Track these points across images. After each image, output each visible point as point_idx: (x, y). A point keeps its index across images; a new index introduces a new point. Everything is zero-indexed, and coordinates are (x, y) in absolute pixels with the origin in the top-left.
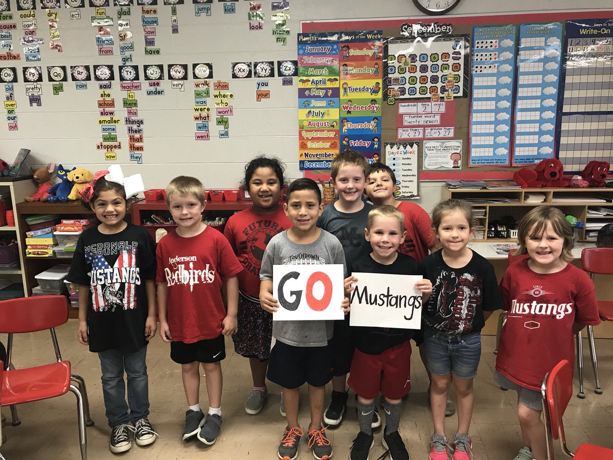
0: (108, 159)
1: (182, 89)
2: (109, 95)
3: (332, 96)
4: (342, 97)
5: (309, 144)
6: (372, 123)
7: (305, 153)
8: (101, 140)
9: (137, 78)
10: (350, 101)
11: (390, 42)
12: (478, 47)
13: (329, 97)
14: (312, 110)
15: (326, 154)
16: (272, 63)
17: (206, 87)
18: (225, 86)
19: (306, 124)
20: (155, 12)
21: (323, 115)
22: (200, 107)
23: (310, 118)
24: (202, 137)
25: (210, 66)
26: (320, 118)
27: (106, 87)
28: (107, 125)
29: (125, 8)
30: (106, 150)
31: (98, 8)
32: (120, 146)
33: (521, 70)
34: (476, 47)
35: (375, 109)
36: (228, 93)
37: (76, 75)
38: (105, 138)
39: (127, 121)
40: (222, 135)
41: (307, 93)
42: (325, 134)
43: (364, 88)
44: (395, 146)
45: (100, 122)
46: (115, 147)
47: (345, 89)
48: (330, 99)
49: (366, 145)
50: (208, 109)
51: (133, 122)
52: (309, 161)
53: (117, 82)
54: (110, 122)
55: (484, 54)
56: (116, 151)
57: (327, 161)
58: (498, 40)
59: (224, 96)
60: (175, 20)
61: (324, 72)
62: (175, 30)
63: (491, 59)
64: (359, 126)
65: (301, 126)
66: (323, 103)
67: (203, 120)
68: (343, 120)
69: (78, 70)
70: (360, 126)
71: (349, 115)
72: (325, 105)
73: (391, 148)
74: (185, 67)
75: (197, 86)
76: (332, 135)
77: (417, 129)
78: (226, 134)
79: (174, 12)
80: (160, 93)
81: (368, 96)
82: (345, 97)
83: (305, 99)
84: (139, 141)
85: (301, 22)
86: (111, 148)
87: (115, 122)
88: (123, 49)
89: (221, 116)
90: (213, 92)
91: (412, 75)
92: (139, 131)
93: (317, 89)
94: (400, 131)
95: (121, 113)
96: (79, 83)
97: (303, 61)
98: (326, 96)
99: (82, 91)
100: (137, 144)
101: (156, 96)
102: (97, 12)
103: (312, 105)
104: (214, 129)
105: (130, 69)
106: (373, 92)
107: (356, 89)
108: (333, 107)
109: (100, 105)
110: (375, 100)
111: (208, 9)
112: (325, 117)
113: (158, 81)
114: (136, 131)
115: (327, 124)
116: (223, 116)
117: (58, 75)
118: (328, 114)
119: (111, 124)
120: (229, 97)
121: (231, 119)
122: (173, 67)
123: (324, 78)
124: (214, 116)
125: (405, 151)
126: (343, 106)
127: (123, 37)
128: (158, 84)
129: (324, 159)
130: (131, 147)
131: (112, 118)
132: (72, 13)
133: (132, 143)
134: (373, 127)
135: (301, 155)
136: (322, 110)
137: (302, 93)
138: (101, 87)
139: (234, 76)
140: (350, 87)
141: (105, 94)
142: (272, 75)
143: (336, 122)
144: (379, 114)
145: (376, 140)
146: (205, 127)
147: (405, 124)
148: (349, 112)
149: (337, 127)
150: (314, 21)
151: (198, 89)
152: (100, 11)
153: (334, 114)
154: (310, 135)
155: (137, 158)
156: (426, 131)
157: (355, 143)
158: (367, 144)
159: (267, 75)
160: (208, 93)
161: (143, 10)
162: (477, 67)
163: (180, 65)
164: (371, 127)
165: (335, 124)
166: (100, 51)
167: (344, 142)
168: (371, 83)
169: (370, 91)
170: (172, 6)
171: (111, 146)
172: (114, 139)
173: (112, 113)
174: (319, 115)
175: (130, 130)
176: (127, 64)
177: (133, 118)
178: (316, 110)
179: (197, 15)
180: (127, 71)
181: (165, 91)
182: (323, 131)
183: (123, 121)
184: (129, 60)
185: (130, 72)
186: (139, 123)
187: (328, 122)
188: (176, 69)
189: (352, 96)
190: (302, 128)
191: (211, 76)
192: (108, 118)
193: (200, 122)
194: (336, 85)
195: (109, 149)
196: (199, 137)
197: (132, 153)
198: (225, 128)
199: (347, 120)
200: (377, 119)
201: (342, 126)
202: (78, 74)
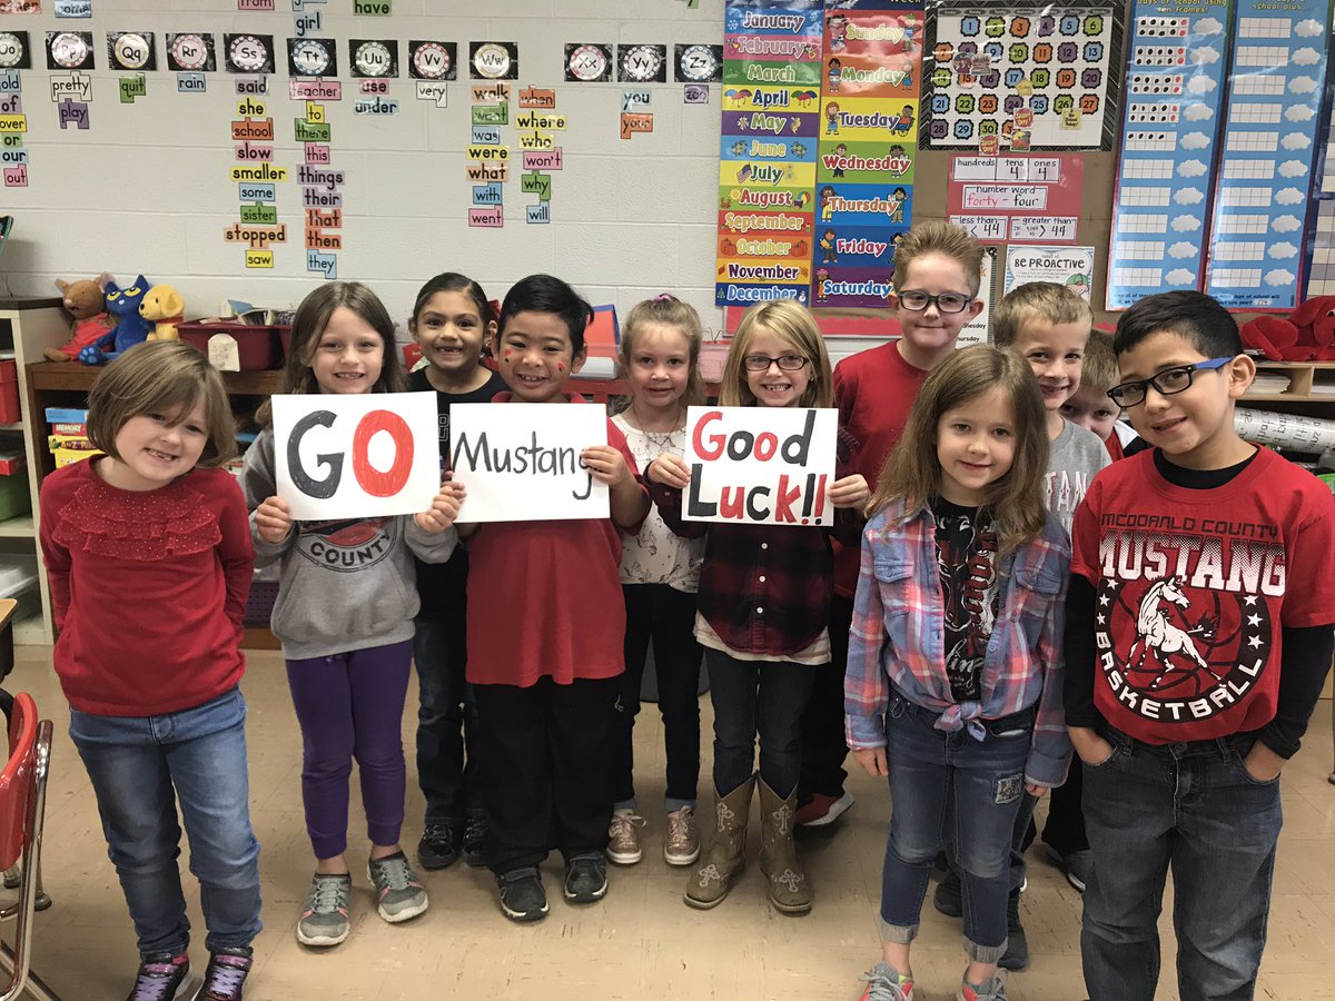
0: (253, 264)
1: (442, 102)
2: (260, 110)
3: (802, 132)
4: (823, 136)
5: (742, 245)
6: (892, 199)
7: (731, 266)
8: (238, 218)
9: (331, 70)
10: (842, 146)
11: (943, 13)
12: (1142, 32)
13: (792, 135)
14: (753, 164)
15: (779, 270)
16: (662, 50)
17: (502, 99)
18: (548, 100)
19: (736, 196)
21: (777, 177)
22: (483, 148)
23: (748, 182)
24: (485, 218)
25: (512, 50)
26: (771, 184)
27: (253, 88)
28: (252, 183)
30: (248, 243)
32: (283, 234)
33: (1236, 90)
34: (1139, 31)
35: (900, 168)
36: (551, 116)
37: (178, 55)
38: (246, 214)
39: (302, 174)
40: (534, 216)
41: (742, 122)
42: (779, 223)
43: (876, 117)
45: (237, 174)
46: (272, 236)
47: (832, 118)
48: (795, 139)
49: (875, 251)
50: (504, 154)
51: (318, 178)
52: (739, 285)
53: (280, 80)
54: (260, 175)
55: (1156, 49)
56: (274, 246)
57: (781, 287)
58: (1188, 19)
59: (544, 124)
61: (784, 76)
63: (1170, 61)
64: (860, 206)
65: (725, 201)
66: (780, 149)
67: (490, 179)
68: (823, 192)
69: (184, 44)
70: (862, 207)
71: (838, 180)
72: (783, 154)
74: (451, 49)
75: (478, 96)
76: (796, 224)
77: (992, 217)
78: (541, 216)
80: (386, 109)
81: (884, 135)
82: (832, 137)
83: (738, 138)
84: (330, 224)
86: (262, 239)
87: (274, 175)
89: (534, 170)
90: (516, 112)
91: (988, 91)
92: (334, 200)
93: (767, 114)
95: (287, 153)
96: (184, 76)
97: (736, 46)
98: (786, 132)
99: (192, 96)
100: (326, 232)
101: (376, 116)
103: (752, 153)
104: (516, 200)
105: (315, 48)
106: (897, 128)
107: (859, 119)
108: (801, 158)
109: (239, 132)
110: (900, 147)
112: (783, 182)
113: (383, 80)
114: (324, 201)
115: (785, 198)
116: (538, 170)
117: (135, 54)
118: (790, 176)
119: (262, 181)
120: (554, 125)
121: (557, 179)
122: (421, 49)
123: (784, 89)
124: (516, 170)
126: (826, 158)
128: (383, 88)
129: (776, 280)
130: (310, 238)
131: (266, 167)
133: (314, 228)
134: (892, 209)
135: (721, 271)
136: (776, 166)
137: (731, 124)
138: (241, 88)
139: (570, 76)
140: (843, 115)
141: (249, 107)
142: (661, 76)
143: (807, 194)
144: (907, 180)
145: (898, 239)
146: (493, 195)
147: (967, 205)
148: (839, 172)
149: (809, 207)
151: (480, 103)
153: (804, 176)
154: (744, 224)
155: (324, 264)
156: (1015, 224)
157: (849, 246)
158: (877, 249)
159: (648, 77)
160: (504, 114)
162: (1137, 80)
163: (439, 43)
164: (888, 209)
165: (804, 198)
167: (824, 243)
168: (893, 107)
169: (889, 124)
171: (261, 233)
172: (269, 216)
173: (266, 154)
174: (769, 177)
175: (310, 197)
176: (309, 34)
177: (319, 168)
178: (763, 166)
180: (308, 53)
181: (400, 106)
182: (777, 214)
183: (292, 175)
184: (314, 25)
185: (316, 56)
186: (333, 181)
187: (788, 195)
188: (429, 52)
189: (847, 134)
190: (725, 205)
191: (513, 73)
192: (255, 165)
193: (482, 183)
194: (811, 106)
195: (257, 242)
196: (479, 220)
197: (313, 253)
198: (541, 200)
199: (834, 190)
200: (903, 191)
201: (821, 204)
202: (185, 53)
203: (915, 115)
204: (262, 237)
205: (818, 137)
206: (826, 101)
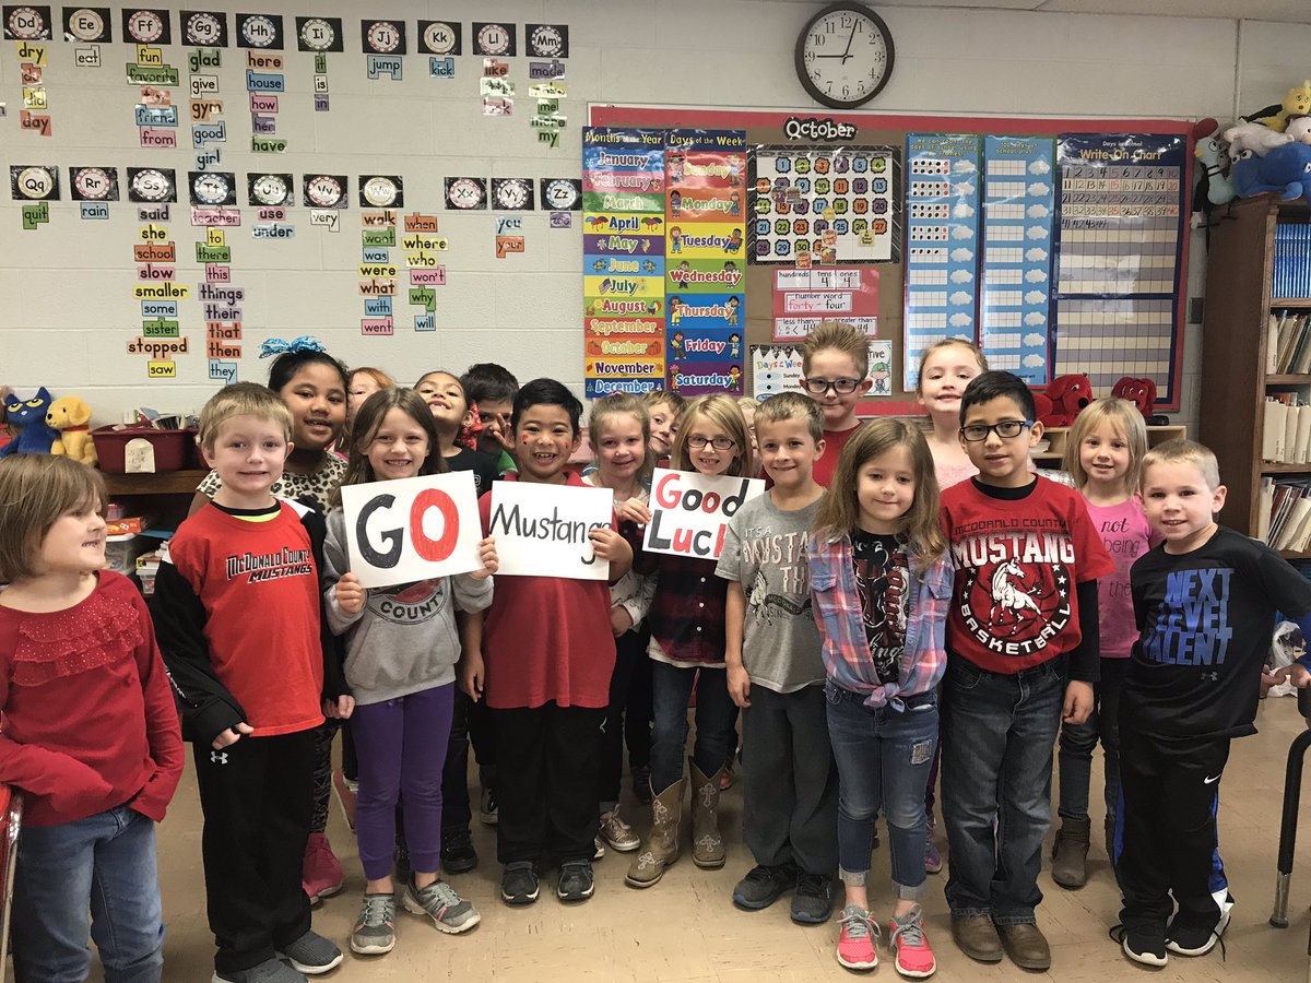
0: (156, 374)
1: (335, 228)
2: (162, 235)
3: (651, 252)
4: (669, 255)
5: (606, 346)
6: (728, 306)
7: (597, 364)
8: (140, 333)
9: (231, 200)
10: (685, 262)
11: (760, 154)
12: (916, 171)
13: (644, 254)
14: (611, 278)
15: (638, 366)
16: (530, 182)
17: (389, 224)
18: (431, 225)
19: (598, 305)
20: (277, 63)
21: (632, 289)
22: (373, 266)
23: (608, 293)
24: (376, 327)
25: (397, 182)
26: (628, 295)
27: (156, 216)
28: (156, 301)
29: (208, 51)
30: (150, 356)
31: (144, 46)
32: (185, 345)
33: (990, 216)
34: (913, 170)
35: (733, 280)
36: (432, 238)
37: (82, 186)
38: (148, 329)
39: (204, 292)
40: (421, 325)
41: (601, 244)
42: (637, 327)
43: (712, 238)
44: (771, 351)
45: (139, 293)
46: (174, 348)
47: (676, 240)
48: (647, 257)
49: (717, 349)
50: (392, 272)
51: (221, 295)
52: (605, 380)
53: (182, 208)
54: (161, 292)
55: (926, 184)
56: (176, 357)
57: (641, 380)
58: (948, 161)
59: (428, 245)
60: (322, 83)
61: (634, 205)
62: (322, 105)
63: (938, 193)
64: (703, 312)
65: (590, 310)
66: (634, 266)
67: (381, 293)
68: (671, 300)
69: (87, 176)
70: (704, 313)
72: (636, 269)
73: (764, 355)
74: (342, 181)
75: (367, 222)
76: (650, 328)
77: (809, 319)
78: (427, 324)
79: (321, 66)
80: (282, 233)
81: (719, 253)
82: (676, 256)
83: (598, 257)
84: (231, 336)
85: (590, 105)
87: (176, 293)
88: (199, 136)
89: (420, 285)
90: (403, 235)
91: (800, 216)
92: (234, 314)
93: (622, 237)
94: (780, 322)
95: (189, 273)
96: (87, 205)
97: (593, 180)
98: (638, 251)
99: (95, 223)
100: (226, 343)
101: (274, 239)
102: (142, 56)
103: (611, 269)
104: (404, 311)
105: (216, 180)
106: (729, 247)
107: (697, 240)
108: (652, 273)
109: (141, 254)
110: (732, 263)
111: (396, 67)
112: (638, 293)
113: (280, 208)
114: (225, 315)
115: (640, 306)
116: (424, 285)
117: (39, 185)
118: (643, 288)
119: (164, 298)
120: (437, 246)
121: (441, 292)
122: (314, 181)
123: (635, 215)
124: (404, 286)
125: (788, 361)
126: (672, 273)
127: (202, 111)
128: (280, 215)
129: (636, 375)
130: (212, 349)
131: (168, 285)
132: (79, 53)
133: (215, 340)
134: (729, 314)
135: (589, 368)
136: (631, 279)
137: (591, 245)
138: (144, 215)
139: (451, 205)
140: (684, 237)
141: (152, 232)
142: (529, 205)
143: (657, 302)
144: (740, 290)
145: (735, 339)
146: (384, 307)
147: (789, 309)
148: (683, 284)
149: (660, 314)
150: (616, 105)
151: (370, 228)
152: (149, 53)
153: (655, 288)
154: (607, 328)
155: (225, 372)
157: (696, 346)
158: (718, 347)
159: (518, 206)
160: (391, 237)
161: (250, 59)
162: (915, 207)
163: (330, 177)
164: (725, 314)
165: (656, 306)
166: (145, 138)
167: (675, 343)
168: (725, 230)
169: (722, 244)
170: (317, 54)
171: (163, 346)
172: (171, 330)
173: (168, 274)
174: (626, 289)
175: (211, 312)
176: (210, 168)
177: (221, 286)
178: (620, 279)
179: (372, 76)
180: (208, 185)
181: (296, 231)
182: (634, 319)
183: (194, 292)
184: (214, 161)
185: (216, 187)
186: (233, 297)
187: (642, 304)
188: (322, 184)
189: (688, 253)
190: (590, 313)
191: (399, 202)
192: (158, 284)
193: (373, 297)
194: (658, 230)
195: (159, 354)
196: (370, 329)
197: (215, 362)
198: (428, 311)
199: (680, 299)
200: (737, 299)
201: (670, 311)
202: (88, 184)
203: (743, 236)
204: (165, 349)
205: (665, 255)
206: (670, 225)
